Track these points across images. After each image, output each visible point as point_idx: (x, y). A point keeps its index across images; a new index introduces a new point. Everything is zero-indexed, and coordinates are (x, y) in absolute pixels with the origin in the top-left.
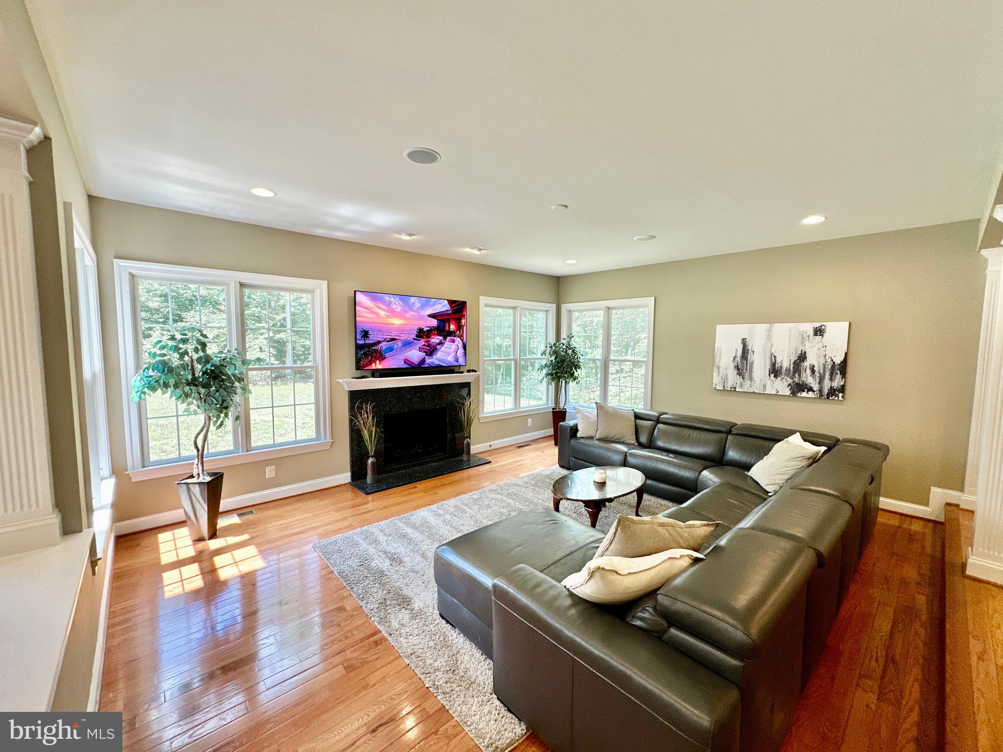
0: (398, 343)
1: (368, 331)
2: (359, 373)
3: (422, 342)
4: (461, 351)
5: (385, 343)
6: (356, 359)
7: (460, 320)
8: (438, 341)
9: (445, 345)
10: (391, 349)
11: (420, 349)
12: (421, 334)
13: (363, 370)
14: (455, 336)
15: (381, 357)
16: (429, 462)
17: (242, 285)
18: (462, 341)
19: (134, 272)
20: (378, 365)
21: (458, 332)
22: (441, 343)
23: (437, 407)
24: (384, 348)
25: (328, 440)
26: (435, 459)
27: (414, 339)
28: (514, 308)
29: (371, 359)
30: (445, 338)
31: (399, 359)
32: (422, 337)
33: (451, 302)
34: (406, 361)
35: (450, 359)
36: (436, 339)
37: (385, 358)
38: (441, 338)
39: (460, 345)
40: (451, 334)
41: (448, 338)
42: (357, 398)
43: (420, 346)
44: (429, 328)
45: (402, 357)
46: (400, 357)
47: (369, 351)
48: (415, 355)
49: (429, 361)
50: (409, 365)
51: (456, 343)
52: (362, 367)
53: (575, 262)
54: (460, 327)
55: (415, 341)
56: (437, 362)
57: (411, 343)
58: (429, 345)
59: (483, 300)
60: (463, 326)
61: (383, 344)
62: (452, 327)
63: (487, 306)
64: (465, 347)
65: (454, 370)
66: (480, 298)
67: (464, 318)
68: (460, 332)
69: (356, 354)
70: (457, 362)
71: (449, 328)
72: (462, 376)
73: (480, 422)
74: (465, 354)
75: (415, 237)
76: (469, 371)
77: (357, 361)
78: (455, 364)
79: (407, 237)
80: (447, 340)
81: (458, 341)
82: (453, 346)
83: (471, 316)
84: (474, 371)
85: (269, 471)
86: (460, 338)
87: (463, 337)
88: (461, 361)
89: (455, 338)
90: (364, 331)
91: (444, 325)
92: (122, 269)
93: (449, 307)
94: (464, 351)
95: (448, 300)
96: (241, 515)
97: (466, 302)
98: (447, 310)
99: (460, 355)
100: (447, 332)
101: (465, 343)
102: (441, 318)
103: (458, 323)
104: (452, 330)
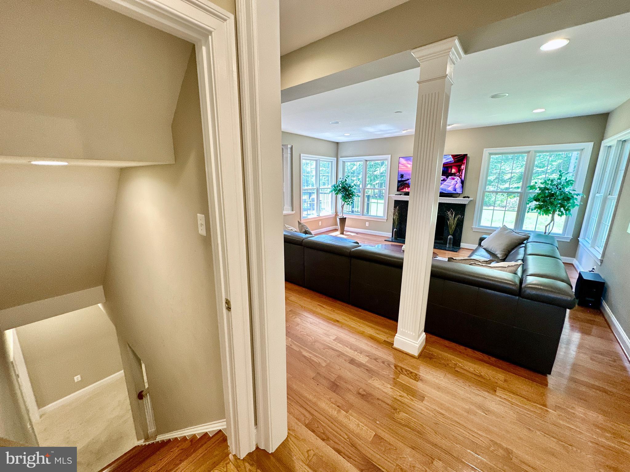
2: (398, 193)
4: (459, 185)
7: (460, 166)
8: (442, 179)
9: (447, 181)
14: (455, 176)
18: (461, 178)
19: (344, 161)
22: (444, 180)
25: (386, 218)
28: (529, 152)
30: (447, 177)
33: (454, 156)
35: (450, 189)
38: (444, 177)
39: (459, 181)
40: (454, 174)
41: (450, 177)
42: (397, 203)
51: (456, 180)
54: (459, 170)
59: (486, 151)
60: (462, 170)
63: (491, 154)
64: (462, 182)
65: (452, 195)
66: (485, 149)
67: (464, 165)
68: (459, 173)
69: (398, 184)
70: (455, 191)
71: (451, 171)
72: (457, 199)
73: (473, 230)
74: (463, 187)
75: (409, 130)
76: (464, 197)
77: (398, 187)
78: (454, 192)
79: (405, 131)
80: (449, 178)
81: (457, 179)
82: (453, 182)
83: (472, 163)
84: (469, 197)
85: (367, 224)
86: (459, 177)
87: (462, 176)
88: (459, 191)
89: (455, 177)
90: (402, 175)
91: (448, 170)
92: (341, 160)
93: (452, 159)
94: (462, 185)
95: (452, 155)
96: (356, 234)
97: (467, 154)
98: (451, 161)
99: (458, 187)
100: (449, 173)
101: (462, 180)
102: (445, 166)
103: (458, 168)
104: (453, 172)
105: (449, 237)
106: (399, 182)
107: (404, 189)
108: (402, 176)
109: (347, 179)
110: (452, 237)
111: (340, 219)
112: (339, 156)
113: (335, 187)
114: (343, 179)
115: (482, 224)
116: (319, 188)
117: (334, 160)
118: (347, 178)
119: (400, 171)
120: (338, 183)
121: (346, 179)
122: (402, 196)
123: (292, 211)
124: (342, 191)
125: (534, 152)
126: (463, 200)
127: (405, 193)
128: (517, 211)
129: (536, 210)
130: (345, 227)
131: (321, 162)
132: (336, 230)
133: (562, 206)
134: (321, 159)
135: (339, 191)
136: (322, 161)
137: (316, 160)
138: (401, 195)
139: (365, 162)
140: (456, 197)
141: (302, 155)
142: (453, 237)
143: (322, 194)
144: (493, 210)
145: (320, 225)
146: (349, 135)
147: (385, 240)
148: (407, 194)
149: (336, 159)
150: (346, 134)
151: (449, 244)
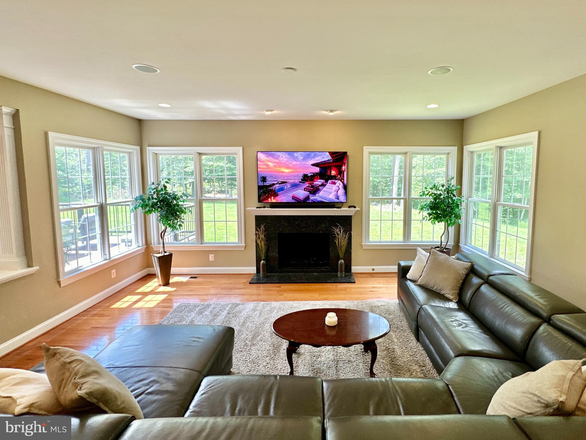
0: (287, 185)
1: (266, 177)
2: (260, 205)
3: (307, 185)
4: (341, 192)
5: (278, 185)
6: (258, 196)
7: (341, 167)
8: (320, 183)
9: (326, 186)
10: (282, 189)
11: (305, 189)
12: (305, 178)
13: (262, 202)
14: (336, 180)
15: (275, 194)
16: (313, 272)
17: (200, 154)
18: (343, 183)
19: (156, 152)
20: (273, 200)
21: (339, 176)
22: (323, 185)
23: (321, 232)
24: (277, 188)
25: (243, 245)
26: (319, 270)
27: (300, 182)
28: (406, 153)
29: (268, 195)
30: (327, 181)
31: (288, 196)
32: (307, 181)
33: (331, 154)
34: (294, 198)
35: (332, 197)
36: (318, 182)
37: (278, 195)
38: (323, 181)
39: (341, 186)
40: (334, 177)
41: (330, 181)
42: (260, 220)
43: (305, 187)
44: (312, 174)
45: (291, 194)
46: (289, 195)
47: (266, 190)
48: (301, 193)
49: (312, 198)
50: (295, 200)
51: (337, 184)
52: (262, 200)
53: (437, 106)
54: (340, 173)
55: (301, 184)
56: (319, 199)
57: (298, 185)
58: (312, 187)
59: (367, 149)
60: (344, 172)
61: (276, 185)
62: (333, 173)
63: (371, 153)
64: (345, 187)
65: (334, 205)
66: (364, 147)
67: (345, 165)
68: (340, 176)
69: (258, 191)
70: (338, 199)
71: (331, 173)
72: (341, 210)
73: (363, 248)
74: (346, 193)
75: (275, 112)
76: (350, 207)
77: (259, 197)
78: (337, 200)
79: (269, 113)
80: (328, 182)
81: (339, 184)
82: (335, 187)
83: (353, 163)
84: (355, 207)
85: (211, 257)
86: (341, 181)
87: (344, 180)
88: (342, 199)
89: (336, 181)
90: (263, 177)
91: (326, 171)
92: (150, 151)
93: (330, 157)
94: (345, 191)
95: (329, 152)
96: (191, 278)
97: (347, 152)
98: (329, 160)
99: (341, 194)
100: (328, 176)
101: (345, 184)
102: (323, 166)
103: (339, 169)
104: (333, 175)
105: (339, 262)
106: (260, 188)
107: (270, 199)
108: (264, 179)
109: (168, 185)
110: (343, 262)
111: (159, 258)
112: (145, 144)
113: (143, 200)
114: (159, 184)
115: (371, 239)
116: (107, 204)
117: (134, 149)
118: (167, 182)
119: (260, 172)
120: (147, 192)
121: (166, 184)
122: (266, 209)
123: (30, 267)
124: (159, 207)
125: (411, 153)
126: (348, 210)
127: (272, 204)
128: (404, 220)
130: (172, 268)
131: (105, 152)
132: (150, 276)
134: (105, 147)
135: (153, 206)
136: (107, 150)
137: (93, 148)
138: (264, 207)
139: (197, 155)
140: (339, 208)
141: (51, 134)
143: (65, 212)
144: (381, 220)
145: (113, 277)
146: (169, 106)
147: (250, 283)
148: (274, 206)
149: (138, 148)
150: (160, 105)
151: (341, 272)
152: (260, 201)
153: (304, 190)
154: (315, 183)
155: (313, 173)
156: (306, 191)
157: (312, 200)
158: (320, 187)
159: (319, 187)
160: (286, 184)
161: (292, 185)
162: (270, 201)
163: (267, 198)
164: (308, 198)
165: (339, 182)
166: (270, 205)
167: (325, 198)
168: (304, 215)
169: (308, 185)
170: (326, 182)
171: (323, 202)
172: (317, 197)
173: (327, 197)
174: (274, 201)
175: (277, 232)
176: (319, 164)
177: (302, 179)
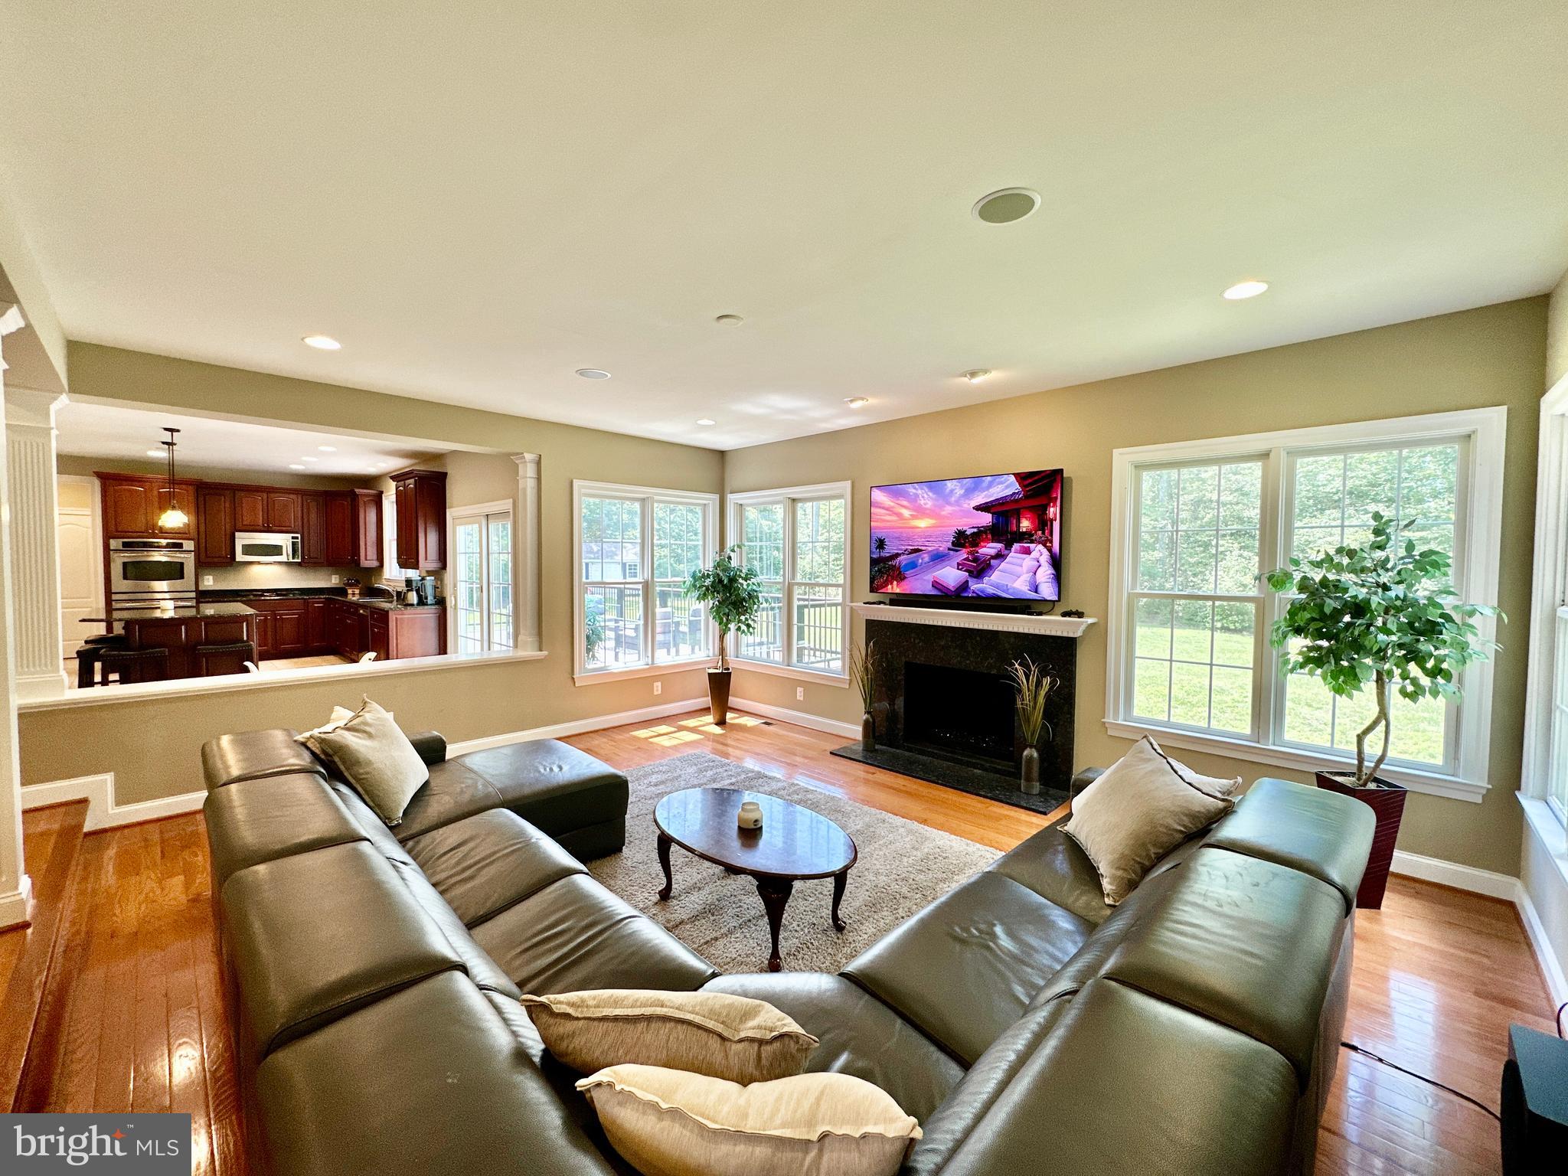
1: (885, 539)
2: (874, 597)
3: (963, 554)
4: (1045, 572)
5: (905, 556)
6: (871, 578)
7: (1044, 508)
8: (993, 552)
9: (1008, 559)
10: (913, 565)
11: (960, 567)
12: (961, 540)
13: (877, 592)
14: (1032, 542)
15: (900, 577)
17: (793, 501)
18: (1050, 550)
19: (740, 502)
20: (895, 588)
21: (1040, 533)
22: (1000, 556)
25: (846, 677)
27: (949, 549)
28: (1265, 456)
29: (887, 578)
30: (1008, 547)
31: (925, 580)
32: (963, 546)
33: (1021, 477)
34: (936, 584)
35: (1020, 587)
36: (990, 549)
37: (905, 578)
38: (999, 546)
39: (1045, 558)
40: (1028, 537)
41: (1016, 546)
42: (874, 628)
43: (959, 560)
44: (975, 530)
45: (930, 577)
46: (926, 578)
47: (884, 567)
48: (951, 575)
49: (975, 586)
50: (939, 590)
51: (1034, 554)
52: (876, 589)
54: (1044, 524)
55: (951, 552)
56: (991, 590)
57: (944, 556)
58: (976, 560)
59: (1122, 459)
60: (1052, 521)
61: (902, 557)
62: (1025, 524)
63: (1140, 467)
64: (1056, 562)
65: (1029, 607)
66: (1116, 452)
67: (1055, 503)
68: (1043, 533)
69: (871, 570)
70: (1036, 592)
71: (1018, 527)
72: (1043, 621)
73: (1109, 732)
74: (1059, 579)
75: (872, 401)
76: (1067, 615)
77: (872, 580)
78: (1033, 595)
79: (859, 405)
80: (1013, 549)
81: (1040, 552)
82: (1028, 561)
83: (1079, 497)
84: (1080, 615)
85: (798, 693)
86: (1045, 545)
87: (1051, 542)
88: (1048, 591)
89: (1032, 546)
90: (880, 539)
91: (1007, 522)
92: (732, 499)
93: (1018, 486)
94: (1053, 572)
95: (1016, 475)
96: (766, 723)
97: (1062, 470)
98: (1014, 493)
99: (1044, 579)
100: (1013, 533)
101: (1055, 554)
102: (1000, 509)
103: (1039, 516)
104: (1024, 530)
105: (1025, 753)
106: (874, 562)
107: (890, 586)
108: (881, 544)
110: (1035, 755)
111: (710, 675)
112: (728, 489)
115: (1137, 712)
116: (654, 582)
117: (710, 499)
122: (884, 606)
123: (541, 650)
125: (1283, 454)
126: (1059, 622)
127: (894, 597)
128: (1254, 669)
129: (1307, 670)
130: (730, 700)
131: (656, 505)
132: (698, 712)
133: (1414, 655)
134: (656, 498)
136: (661, 502)
137: (643, 500)
138: (880, 603)
139: (790, 503)
140: (1040, 614)
141: (576, 483)
142: (1040, 755)
144: (1171, 661)
145: (656, 693)
146: (712, 423)
147: (831, 753)
148: (898, 601)
149: (717, 497)
150: (701, 422)
151: (1029, 779)
152: (872, 590)
153: (958, 569)
154: (982, 551)
155: (978, 527)
156: (961, 570)
157: (974, 592)
158: (993, 562)
159: (989, 560)
160: (920, 555)
161: (935, 555)
162: (890, 591)
163: (885, 585)
164: (964, 586)
165: (1040, 547)
166: (890, 600)
167: (1005, 588)
168: (957, 625)
169: (965, 556)
170: (1006, 549)
171: (999, 598)
172: (986, 586)
173: (1009, 585)
174: (898, 591)
175: (903, 659)
176: (993, 506)
177: (953, 542)
